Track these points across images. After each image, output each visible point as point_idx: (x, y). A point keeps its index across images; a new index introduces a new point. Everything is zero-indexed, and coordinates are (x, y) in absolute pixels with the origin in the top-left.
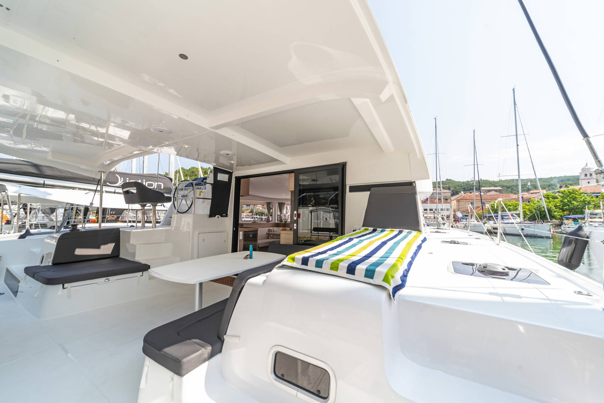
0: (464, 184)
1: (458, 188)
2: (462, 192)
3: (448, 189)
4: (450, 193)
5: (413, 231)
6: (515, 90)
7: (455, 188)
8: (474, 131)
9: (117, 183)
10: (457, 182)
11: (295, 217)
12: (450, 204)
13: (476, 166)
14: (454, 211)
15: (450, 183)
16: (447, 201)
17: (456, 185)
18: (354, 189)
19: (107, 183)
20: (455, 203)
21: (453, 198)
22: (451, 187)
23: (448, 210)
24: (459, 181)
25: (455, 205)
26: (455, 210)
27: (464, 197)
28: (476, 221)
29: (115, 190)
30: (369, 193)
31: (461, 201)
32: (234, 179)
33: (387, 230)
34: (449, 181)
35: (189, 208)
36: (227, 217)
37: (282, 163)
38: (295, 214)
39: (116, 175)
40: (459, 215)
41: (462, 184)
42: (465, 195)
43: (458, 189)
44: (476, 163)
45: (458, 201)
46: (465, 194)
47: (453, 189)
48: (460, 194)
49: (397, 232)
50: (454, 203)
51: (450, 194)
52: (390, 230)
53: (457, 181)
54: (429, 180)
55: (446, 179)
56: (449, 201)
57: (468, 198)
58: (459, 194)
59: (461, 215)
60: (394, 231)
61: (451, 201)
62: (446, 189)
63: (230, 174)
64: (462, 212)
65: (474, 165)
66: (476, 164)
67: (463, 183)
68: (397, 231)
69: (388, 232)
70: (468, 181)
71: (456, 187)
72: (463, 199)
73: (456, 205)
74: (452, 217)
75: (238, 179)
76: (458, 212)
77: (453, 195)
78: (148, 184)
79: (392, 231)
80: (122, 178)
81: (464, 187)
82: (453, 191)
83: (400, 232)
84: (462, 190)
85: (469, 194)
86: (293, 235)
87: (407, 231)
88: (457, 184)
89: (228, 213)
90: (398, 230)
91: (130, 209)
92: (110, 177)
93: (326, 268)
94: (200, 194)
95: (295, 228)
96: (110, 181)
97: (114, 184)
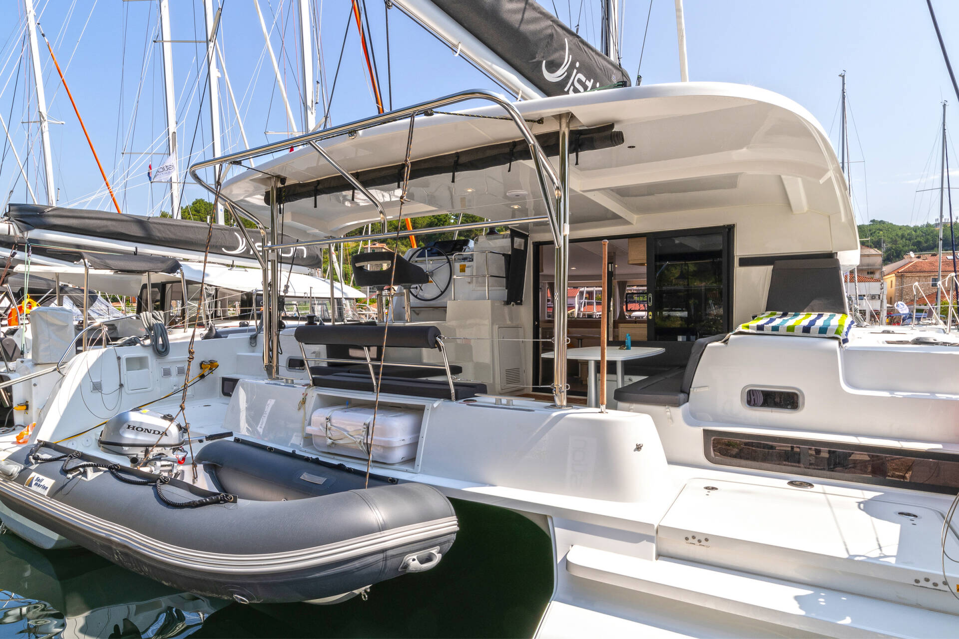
0: (919, 232)
1: (901, 242)
2: (912, 254)
3: (876, 247)
4: (880, 255)
5: (837, 314)
7: (894, 242)
8: (944, 106)
9: (238, 248)
10: (900, 228)
11: (650, 302)
12: (879, 284)
13: (946, 191)
14: (890, 301)
15: (881, 230)
16: (872, 276)
17: (897, 235)
18: (746, 262)
19: (223, 249)
20: (892, 281)
21: (886, 269)
22: (884, 243)
23: (873, 297)
24: (905, 225)
25: (892, 287)
26: (891, 298)
27: (915, 266)
28: (941, 322)
29: (233, 262)
30: (771, 267)
31: (909, 275)
32: (532, 246)
33: (801, 313)
34: (878, 226)
35: (442, 293)
36: (522, 305)
37: (627, 223)
38: (650, 298)
39: (236, 233)
40: (903, 309)
41: (913, 233)
42: (917, 260)
43: (900, 246)
44: (946, 185)
45: (901, 276)
46: (919, 257)
47: (889, 245)
48: (906, 260)
49: (816, 316)
50: (890, 280)
51: (879, 260)
52: (806, 313)
53: (900, 224)
54: (856, 250)
55: (871, 221)
56: (877, 276)
57: (927, 268)
58: (903, 258)
59: (905, 309)
60: (811, 314)
61: (883, 275)
62: (871, 247)
63: (525, 237)
64: (909, 303)
65: (942, 188)
66: (945, 187)
67: (916, 229)
68: (815, 314)
69: (804, 316)
70: (928, 225)
71: (896, 241)
72: (915, 271)
73: (896, 285)
74: (884, 314)
75: (538, 245)
76: (899, 303)
77: (887, 260)
79: (807, 314)
80: (244, 239)
81: (919, 239)
82: (888, 250)
83: (820, 316)
84: (911, 247)
85: (930, 259)
86: (646, 329)
87: (829, 314)
88: (900, 233)
89: (523, 299)
90: (817, 313)
91: (313, 298)
92: (227, 237)
93: (782, 331)
94: (463, 270)
95: (650, 318)
96: (228, 245)
97: (233, 250)
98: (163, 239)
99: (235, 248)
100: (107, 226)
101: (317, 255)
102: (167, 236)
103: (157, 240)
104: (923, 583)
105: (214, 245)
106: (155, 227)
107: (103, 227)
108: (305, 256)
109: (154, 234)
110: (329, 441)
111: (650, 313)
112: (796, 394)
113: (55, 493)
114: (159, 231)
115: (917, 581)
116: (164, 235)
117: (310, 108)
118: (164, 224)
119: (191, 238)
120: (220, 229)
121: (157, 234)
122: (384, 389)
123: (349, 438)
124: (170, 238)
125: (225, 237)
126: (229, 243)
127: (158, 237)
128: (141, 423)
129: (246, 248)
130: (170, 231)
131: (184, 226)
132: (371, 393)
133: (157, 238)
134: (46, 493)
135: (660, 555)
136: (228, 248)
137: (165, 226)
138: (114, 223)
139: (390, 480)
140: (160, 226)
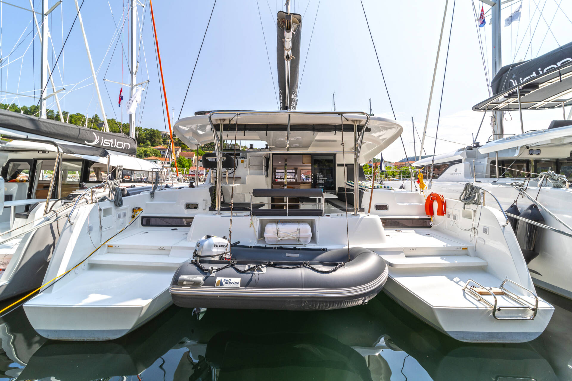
6: (334, 95)
9: (94, 141)
11: (312, 176)
18: (340, 165)
19: (85, 141)
30: (346, 167)
32: (272, 155)
36: (268, 177)
39: (94, 133)
78: (118, 143)
80: (98, 137)
86: (311, 186)
92: (89, 135)
93: (379, 188)
94: (242, 162)
95: (312, 182)
96: (89, 139)
97: (91, 142)
98: (48, 132)
99: (92, 141)
100: (8, 120)
101: (135, 149)
102: (52, 131)
103: (44, 133)
104: (457, 249)
105: (80, 139)
106: (44, 125)
107: (6, 120)
108: (129, 149)
109: (42, 128)
110: (280, 239)
111: (313, 181)
112: (387, 206)
113: (246, 284)
114: (46, 127)
115: (456, 249)
116: (50, 130)
117: (134, 74)
118: (50, 123)
119: (67, 134)
120: (85, 130)
121: (44, 128)
122: (290, 214)
123: (290, 236)
124: (53, 132)
125: (88, 135)
126: (90, 138)
127: (46, 131)
128: (219, 243)
129: (99, 141)
130: (53, 128)
131: (63, 126)
132: (285, 216)
133: (44, 131)
134: (239, 286)
135: (407, 256)
136: (88, 141)
137: (51, 125)
138: (13, 119)
139: (322, 249)
140: (47, 124)
